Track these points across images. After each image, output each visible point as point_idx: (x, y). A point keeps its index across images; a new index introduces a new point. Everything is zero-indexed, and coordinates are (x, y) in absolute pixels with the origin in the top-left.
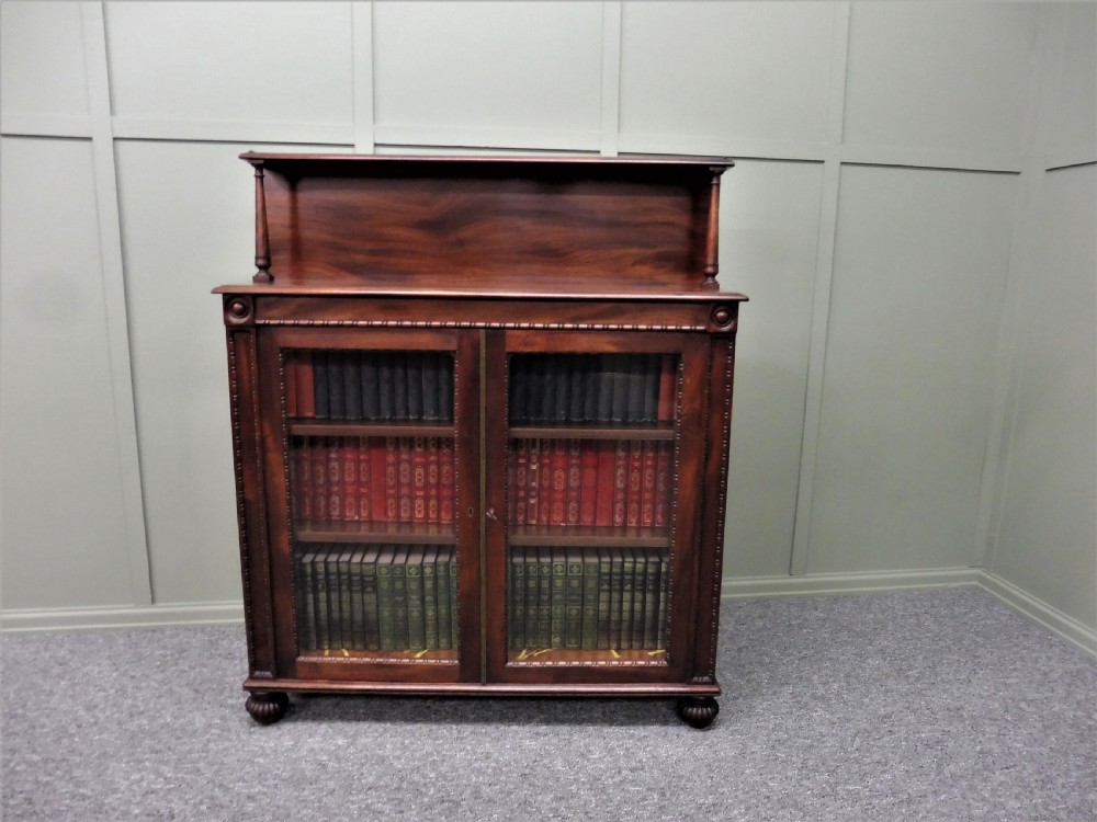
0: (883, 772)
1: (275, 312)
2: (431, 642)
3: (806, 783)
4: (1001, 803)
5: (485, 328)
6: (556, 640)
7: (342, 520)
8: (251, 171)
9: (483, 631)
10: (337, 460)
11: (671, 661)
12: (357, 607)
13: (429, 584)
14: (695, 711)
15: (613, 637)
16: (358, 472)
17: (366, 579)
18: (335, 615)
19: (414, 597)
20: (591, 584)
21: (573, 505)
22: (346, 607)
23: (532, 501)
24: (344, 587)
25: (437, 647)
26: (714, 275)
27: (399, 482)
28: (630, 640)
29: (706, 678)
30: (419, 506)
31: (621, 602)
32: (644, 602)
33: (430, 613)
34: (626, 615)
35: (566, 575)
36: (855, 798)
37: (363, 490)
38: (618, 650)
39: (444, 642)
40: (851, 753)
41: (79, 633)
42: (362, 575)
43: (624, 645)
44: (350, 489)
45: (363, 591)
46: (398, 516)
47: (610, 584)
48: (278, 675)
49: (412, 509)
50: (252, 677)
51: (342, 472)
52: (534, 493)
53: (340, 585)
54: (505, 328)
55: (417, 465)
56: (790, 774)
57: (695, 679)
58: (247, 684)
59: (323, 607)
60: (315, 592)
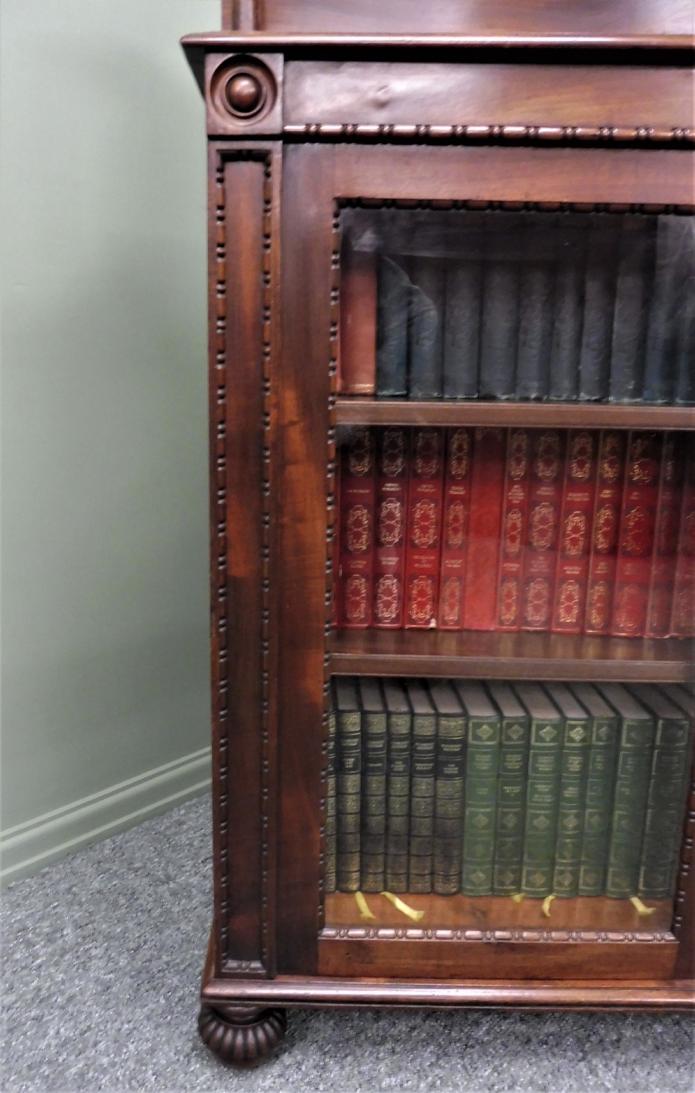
2: (564, 880)
7: (401, 629)
10: (399, 498)
12: (422, 806)
13: (575, 764)
16: (442, 522)
17: (447, 748)
18: (376, 822)
19: (542, 788)
22: (398, 805)
24: (399, 766)
25: (575, 892)
27: (528, 545)
30: (570, 598)
33: (571, 823)
37: (452, 563)
39: (586, 881)
42: (437, 740)
44: (422, 562)
45: (436, 772)
46: (521, 619)
49: (552, 602)
50: (218, 974)
51: (408, 523)
53: (390, 761)
55: (571, 507)
58: (210, 991)
59: (352, 804)
60: (340, 770)
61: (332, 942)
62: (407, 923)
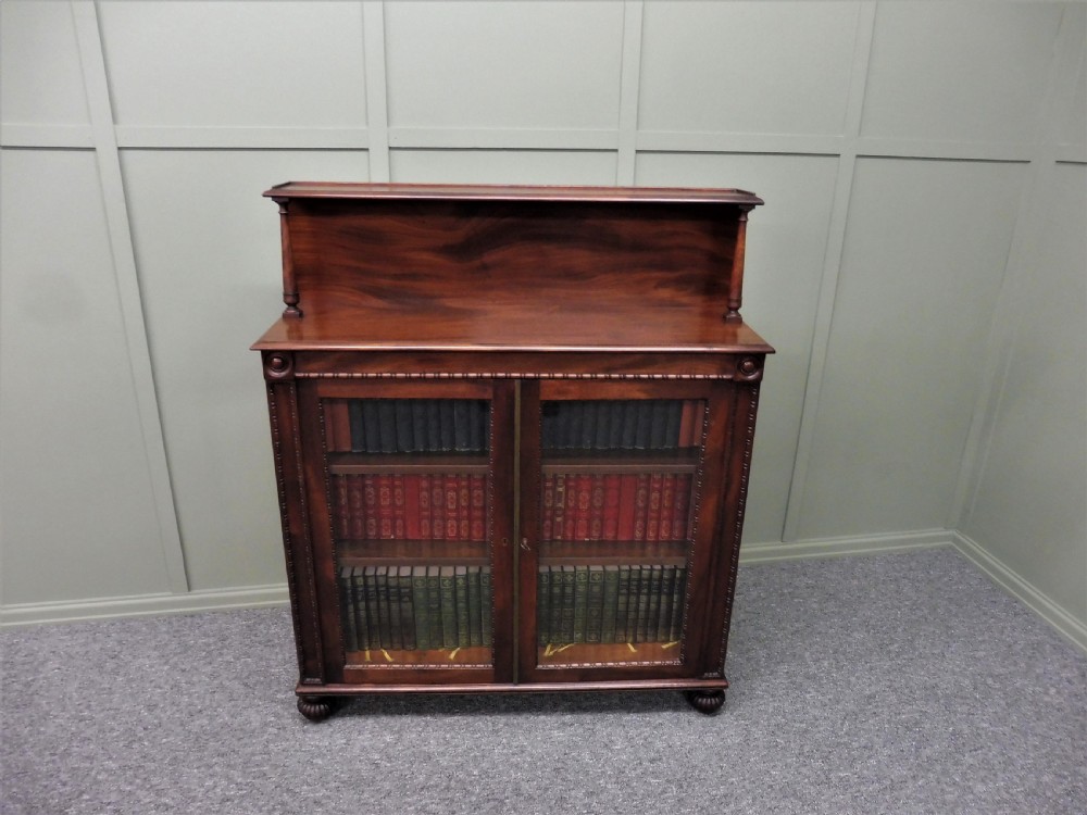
0: (869, 757)
1: (314, 366)
2: (463, 641)
3: (804, 770)
4: (969, 787)
5: (521, 378)
6: (578, 636)
7: (378, 539)
8: (276, 207)
9: (516, 641)
10: (372, 486)
11: (685, 661)
12: (395, 613)
13: (461, 594)
14: (704, 701)
15: (630, 632)
16: (393, 496)
17: (403, 590)
18: (375, 621)
19: (447, 605)
20: (612, 589)
21: (596, 522)
22: (384, 614)
23: (559, 519)
24: (382, 598)
25: (469, 644)
26: (736, 309)
27: (432, 505)
28: (645, 635)
29: (715, 674)
30: (452, 526)
31: (638, 603)
32: (659, 603)
33: (462, 617)
34: (642, 614)
35: (589, 582)
36: (845, 784)
37: (398, 512)
38: (634, 643)
39: (475, 640)
40: (841, 737)
41: (123, 621)
42: (398, 587)
43: (639, 638)
44: (386, 512)
45: (400, 600)
46: (432, 535)
47: (628, 589)
48: (327, 681)
49: (445, 528)
50: (302, 683)
51: (378, 496)
52: (559, 512)
53: (378, 596)
54: (539, 378)
55: (449, 489)
56: (789, 761)
57: (706, 674)
58: (299, 691)
59: (363, 613)
60: (355, 602)
61: (348, 670)
62: (388, 663)
